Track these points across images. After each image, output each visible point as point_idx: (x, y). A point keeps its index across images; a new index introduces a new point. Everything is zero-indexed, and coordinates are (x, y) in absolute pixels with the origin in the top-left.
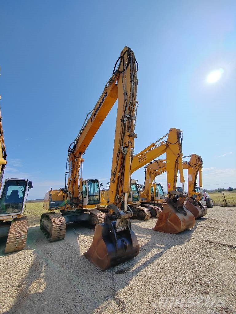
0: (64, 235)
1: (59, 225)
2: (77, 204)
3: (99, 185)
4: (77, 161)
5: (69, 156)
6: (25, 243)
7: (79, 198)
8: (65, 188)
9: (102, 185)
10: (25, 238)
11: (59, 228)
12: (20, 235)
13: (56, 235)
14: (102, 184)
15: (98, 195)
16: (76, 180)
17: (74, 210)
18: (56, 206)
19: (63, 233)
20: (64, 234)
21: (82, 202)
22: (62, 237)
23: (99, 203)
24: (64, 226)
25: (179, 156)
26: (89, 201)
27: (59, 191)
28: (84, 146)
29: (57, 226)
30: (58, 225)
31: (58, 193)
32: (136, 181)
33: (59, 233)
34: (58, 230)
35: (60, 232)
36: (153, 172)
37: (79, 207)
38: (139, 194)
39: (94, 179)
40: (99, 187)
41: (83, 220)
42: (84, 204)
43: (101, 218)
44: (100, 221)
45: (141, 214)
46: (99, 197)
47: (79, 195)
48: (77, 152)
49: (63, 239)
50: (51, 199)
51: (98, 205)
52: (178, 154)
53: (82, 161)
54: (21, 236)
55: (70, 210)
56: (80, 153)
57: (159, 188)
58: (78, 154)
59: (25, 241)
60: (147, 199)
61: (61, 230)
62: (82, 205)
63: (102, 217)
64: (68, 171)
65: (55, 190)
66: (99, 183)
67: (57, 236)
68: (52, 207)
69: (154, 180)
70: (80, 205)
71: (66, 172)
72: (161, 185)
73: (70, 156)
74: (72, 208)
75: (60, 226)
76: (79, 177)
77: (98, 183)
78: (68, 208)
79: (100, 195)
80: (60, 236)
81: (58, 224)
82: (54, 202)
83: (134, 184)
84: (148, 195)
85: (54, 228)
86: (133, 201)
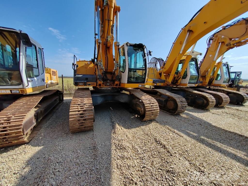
1: (81, 112)
2: (113, 81)
3: (144, 54)
7: (114, 72)
9: (150, 55)
11: (81, 117)
12: (8, 125)
14: (150, 52)
15: (143, 70)
17: (109, 89)
21: (119, 79)
23: (143, 82)
24: (88, 114)
26: (129, 78)
29: (77, 113)
30: (78, 111)
31: (88, 65)
34: (79, 120)
35: (83, 123)
37: (115, 84)
39: (138, 43)
40: (145, 58)
42: (122, 81)
43: (148, 105)
44: (147, 109)
45: (200, 102)
46: (145, 74)
47: (115, 68)
51: (143, 84)
55: (104, 88)
57: (224, 68)
61: (85, 120)
62: (120, 83)
63: (150, 104)
65: (84, 61)
66: (145, 50)
67: (78, 128)
70: (117, 83)
71: (96, 34)
72: (228, 65)
74: (106, 85)
75: (82, 114)
76: (115, 41)
78: (100, 85)
79: (146, 70)
80: (84, 127)
81: (80, 109)
82: (81, 76)
83: (195, 60)
84: (204, 77)
85: (72, 116)
86: (189, 83)
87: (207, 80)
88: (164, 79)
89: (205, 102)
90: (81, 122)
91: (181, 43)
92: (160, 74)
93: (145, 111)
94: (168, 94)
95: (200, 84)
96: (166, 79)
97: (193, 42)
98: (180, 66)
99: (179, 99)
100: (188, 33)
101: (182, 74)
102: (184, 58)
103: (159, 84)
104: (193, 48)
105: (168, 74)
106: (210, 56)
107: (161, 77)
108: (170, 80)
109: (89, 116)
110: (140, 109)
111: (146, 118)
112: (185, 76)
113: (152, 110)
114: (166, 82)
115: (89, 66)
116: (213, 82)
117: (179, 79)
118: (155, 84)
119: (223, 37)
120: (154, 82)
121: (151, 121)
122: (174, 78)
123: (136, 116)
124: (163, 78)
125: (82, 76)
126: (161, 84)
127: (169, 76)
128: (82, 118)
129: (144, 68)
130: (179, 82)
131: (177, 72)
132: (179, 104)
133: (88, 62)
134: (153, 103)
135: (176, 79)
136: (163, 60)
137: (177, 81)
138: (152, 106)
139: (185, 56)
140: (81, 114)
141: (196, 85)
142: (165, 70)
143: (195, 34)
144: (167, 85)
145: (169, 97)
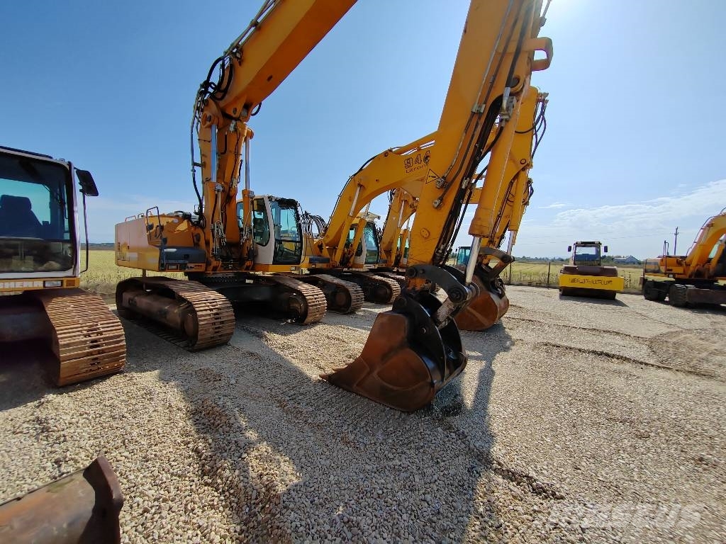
0: (232, 333)
1: (215, 311)
2: (241, 260)
3: (298, 215)
4: (236, 130)
5: (198, 109)
6: (123, 357)
7: (243, 243)
8: (200, 213)
10: (121, 344)
11: (216, 319)
12: (99, 336)
13: (209, 335)
14: (306, 214)
15: (296, 242)
16: (232, 193)
17: (232, 275)
18: (181, 261)
19: (226, 329)
20: (228, 332)
21: (254, 256)
22: (224, 338)
23: (298, 262)
24: (227, 314)
25: (524, 169)
26: (277, 255)
27: (176, 221)
28: (270, 78)
29: (209, 312)
31: (174, 225)
32: (374, 218)
33: (217, 331)
34: (214, 324)
35: (219, 328)
36: (411, 201)
37: (245, 267)
38: (378, 249)
41: (258, 299)
42: (259, 262)
43: (311, 297)
44: (310, 303)
45: (381, 292)
46: (301, 248)
47: (245, 238)
48: (237, 98)
49: (225, 343)
50: (165, 241)
51: (298, 266)
52: (523, 162)
53: (251, 135)
54: (105, 339)
55: (221, 274)
56: (248, 107)
58: (240, 106)
59: (123, 353)
60: (385, 262)
61: (222, 322)
62: (255, 264)
63: (313, 296)
64: (198, 160)
66: (299, 209)
67: (212, 338)
68: (170, 261)
69: (406, 222)
70: (248, 263)
71: (195, 164)
73: (202, 111)
74: (225, 269)
75: (217, 314)
77: (296, 209)
78: (215, 269)
79: (301, 242)
80: (220, 336)
81: (211, 307)
82: (174, 250)
83: (371, 225)
84: (388, 252)
85: (203, 318)
86: (366, 263)
87: (393, 258)
88: (329, 256)
89: (388, 291)
90: (217, 326)
91: (351, 200)
92: (320, 247)
93: (307, 306)
94: (336, 281)
95: (384, 265)
96: (331, 255)
97: (366, 200)
98: (352, 233)
99: (353, 288)
100: (358, 189)
101: (355, 247)
102: (356, 221)
103: (319, 266)
104: (368, 208)
105: (333, 248)
106: (394, 218)
107: (321, 252)
108: (338, 257)
109: (227, 316)
110: (297, 305)
111: (309, 319)
112: (359, 253)
113: (316, 305)
114: (331, 262)
115: (178, 228)
116: (401, 261)
117: (352, 256)
118: (314, 266)
119: (405, 192)
120: (311, 261)
121: (315, 323)
122: (344, 254)
123: (289, 321)
124: (325, 253)
125: (176, 252)
126: (323, 266)
127: (336, 252)
128: (217, 321)
129: (297, 239)
130: (351, 260)
131: (348, 244)
132: (353, 296)
133: (173, 219)
134: (317, 295)
135: (346, 256)
136: (323, 220)
137: (348, 259)
138: (315, 299)
139: (358, 218)
140: (215, 314)
141: (377, 266)
142: (328, 241)
143: (368, 192)
144: (334, 266)
145: (338, 286)
